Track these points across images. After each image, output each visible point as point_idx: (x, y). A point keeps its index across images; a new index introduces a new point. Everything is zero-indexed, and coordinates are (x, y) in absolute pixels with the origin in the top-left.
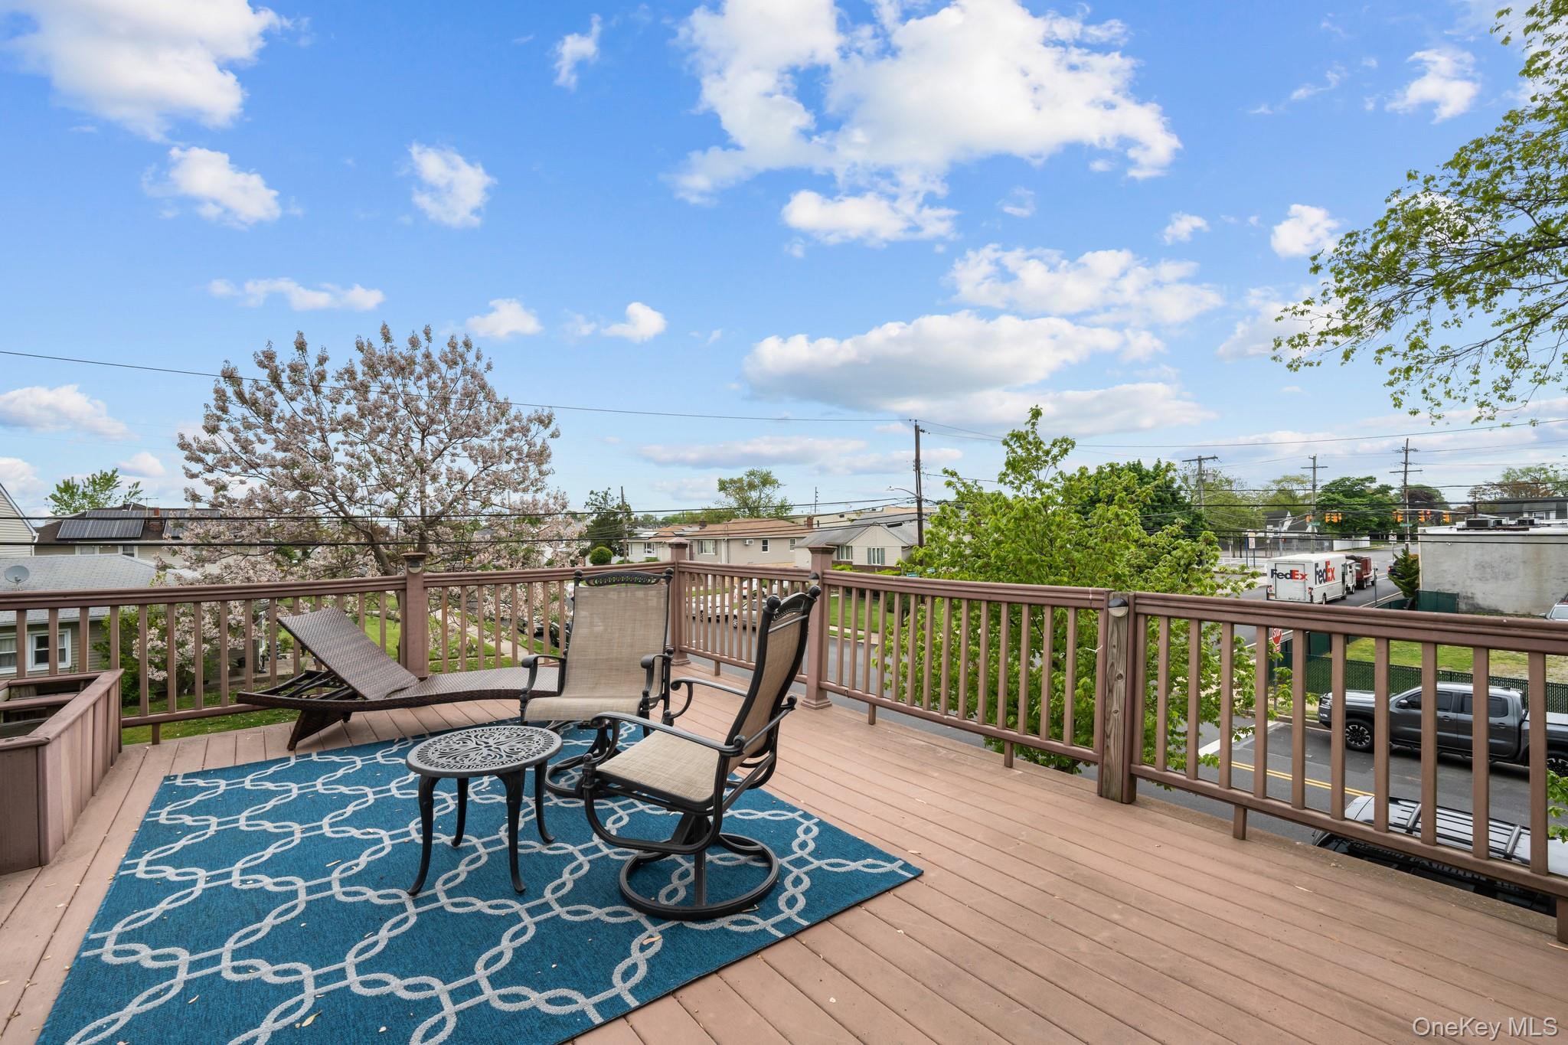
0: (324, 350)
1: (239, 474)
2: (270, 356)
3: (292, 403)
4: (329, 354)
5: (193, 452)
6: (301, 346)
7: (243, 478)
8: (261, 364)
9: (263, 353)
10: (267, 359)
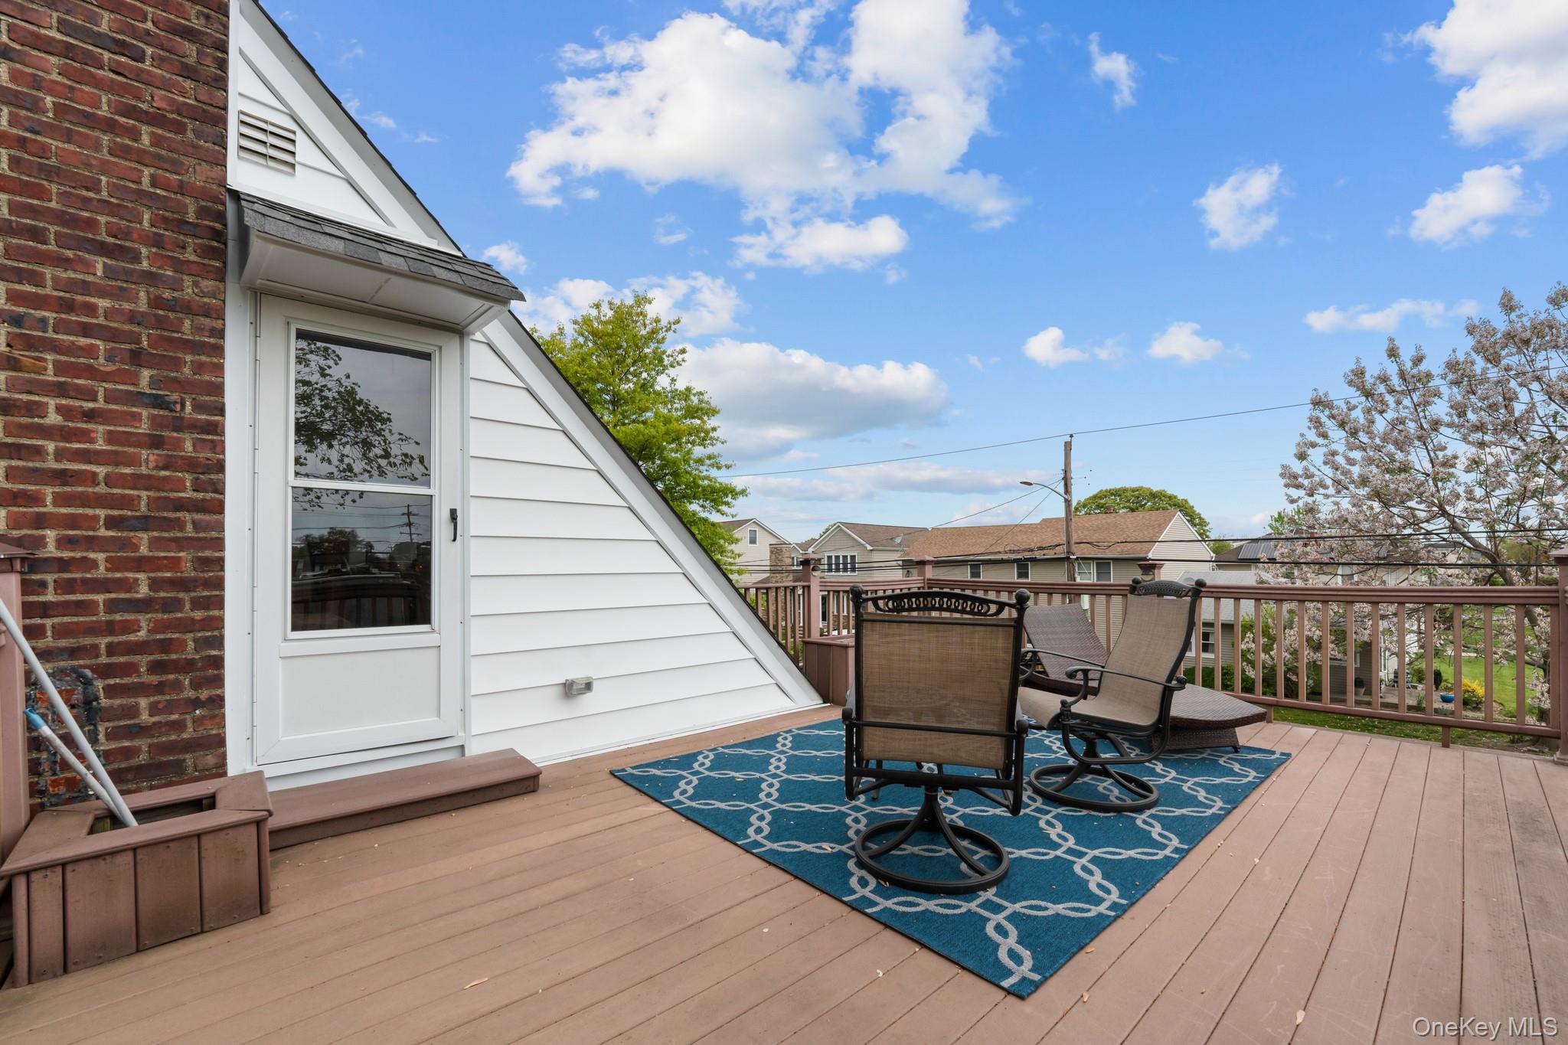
0: (1418, 348)
1: (1333, 496)
2: (1360, 373)
3: (1384, 415)
4: (1425, 351)
5: (1291, 480)
6: (1393, 353)
7: (1338, 500)
8: (1350, 383)
9: (1352, 371)
10: (1356, 379)
